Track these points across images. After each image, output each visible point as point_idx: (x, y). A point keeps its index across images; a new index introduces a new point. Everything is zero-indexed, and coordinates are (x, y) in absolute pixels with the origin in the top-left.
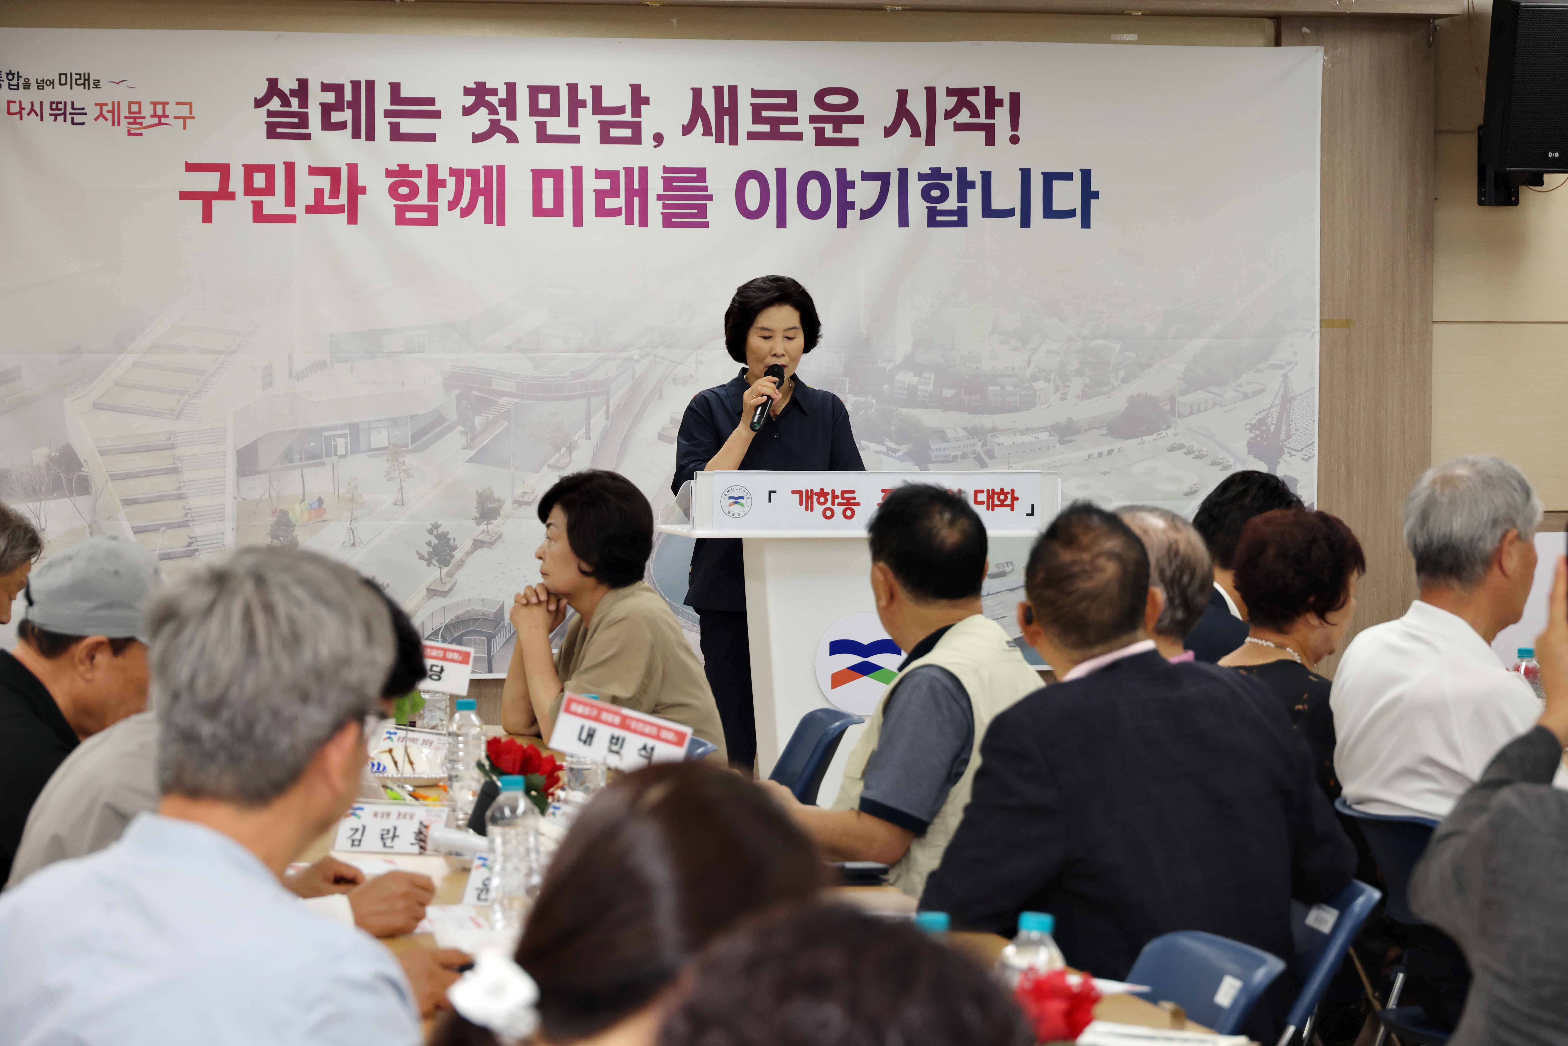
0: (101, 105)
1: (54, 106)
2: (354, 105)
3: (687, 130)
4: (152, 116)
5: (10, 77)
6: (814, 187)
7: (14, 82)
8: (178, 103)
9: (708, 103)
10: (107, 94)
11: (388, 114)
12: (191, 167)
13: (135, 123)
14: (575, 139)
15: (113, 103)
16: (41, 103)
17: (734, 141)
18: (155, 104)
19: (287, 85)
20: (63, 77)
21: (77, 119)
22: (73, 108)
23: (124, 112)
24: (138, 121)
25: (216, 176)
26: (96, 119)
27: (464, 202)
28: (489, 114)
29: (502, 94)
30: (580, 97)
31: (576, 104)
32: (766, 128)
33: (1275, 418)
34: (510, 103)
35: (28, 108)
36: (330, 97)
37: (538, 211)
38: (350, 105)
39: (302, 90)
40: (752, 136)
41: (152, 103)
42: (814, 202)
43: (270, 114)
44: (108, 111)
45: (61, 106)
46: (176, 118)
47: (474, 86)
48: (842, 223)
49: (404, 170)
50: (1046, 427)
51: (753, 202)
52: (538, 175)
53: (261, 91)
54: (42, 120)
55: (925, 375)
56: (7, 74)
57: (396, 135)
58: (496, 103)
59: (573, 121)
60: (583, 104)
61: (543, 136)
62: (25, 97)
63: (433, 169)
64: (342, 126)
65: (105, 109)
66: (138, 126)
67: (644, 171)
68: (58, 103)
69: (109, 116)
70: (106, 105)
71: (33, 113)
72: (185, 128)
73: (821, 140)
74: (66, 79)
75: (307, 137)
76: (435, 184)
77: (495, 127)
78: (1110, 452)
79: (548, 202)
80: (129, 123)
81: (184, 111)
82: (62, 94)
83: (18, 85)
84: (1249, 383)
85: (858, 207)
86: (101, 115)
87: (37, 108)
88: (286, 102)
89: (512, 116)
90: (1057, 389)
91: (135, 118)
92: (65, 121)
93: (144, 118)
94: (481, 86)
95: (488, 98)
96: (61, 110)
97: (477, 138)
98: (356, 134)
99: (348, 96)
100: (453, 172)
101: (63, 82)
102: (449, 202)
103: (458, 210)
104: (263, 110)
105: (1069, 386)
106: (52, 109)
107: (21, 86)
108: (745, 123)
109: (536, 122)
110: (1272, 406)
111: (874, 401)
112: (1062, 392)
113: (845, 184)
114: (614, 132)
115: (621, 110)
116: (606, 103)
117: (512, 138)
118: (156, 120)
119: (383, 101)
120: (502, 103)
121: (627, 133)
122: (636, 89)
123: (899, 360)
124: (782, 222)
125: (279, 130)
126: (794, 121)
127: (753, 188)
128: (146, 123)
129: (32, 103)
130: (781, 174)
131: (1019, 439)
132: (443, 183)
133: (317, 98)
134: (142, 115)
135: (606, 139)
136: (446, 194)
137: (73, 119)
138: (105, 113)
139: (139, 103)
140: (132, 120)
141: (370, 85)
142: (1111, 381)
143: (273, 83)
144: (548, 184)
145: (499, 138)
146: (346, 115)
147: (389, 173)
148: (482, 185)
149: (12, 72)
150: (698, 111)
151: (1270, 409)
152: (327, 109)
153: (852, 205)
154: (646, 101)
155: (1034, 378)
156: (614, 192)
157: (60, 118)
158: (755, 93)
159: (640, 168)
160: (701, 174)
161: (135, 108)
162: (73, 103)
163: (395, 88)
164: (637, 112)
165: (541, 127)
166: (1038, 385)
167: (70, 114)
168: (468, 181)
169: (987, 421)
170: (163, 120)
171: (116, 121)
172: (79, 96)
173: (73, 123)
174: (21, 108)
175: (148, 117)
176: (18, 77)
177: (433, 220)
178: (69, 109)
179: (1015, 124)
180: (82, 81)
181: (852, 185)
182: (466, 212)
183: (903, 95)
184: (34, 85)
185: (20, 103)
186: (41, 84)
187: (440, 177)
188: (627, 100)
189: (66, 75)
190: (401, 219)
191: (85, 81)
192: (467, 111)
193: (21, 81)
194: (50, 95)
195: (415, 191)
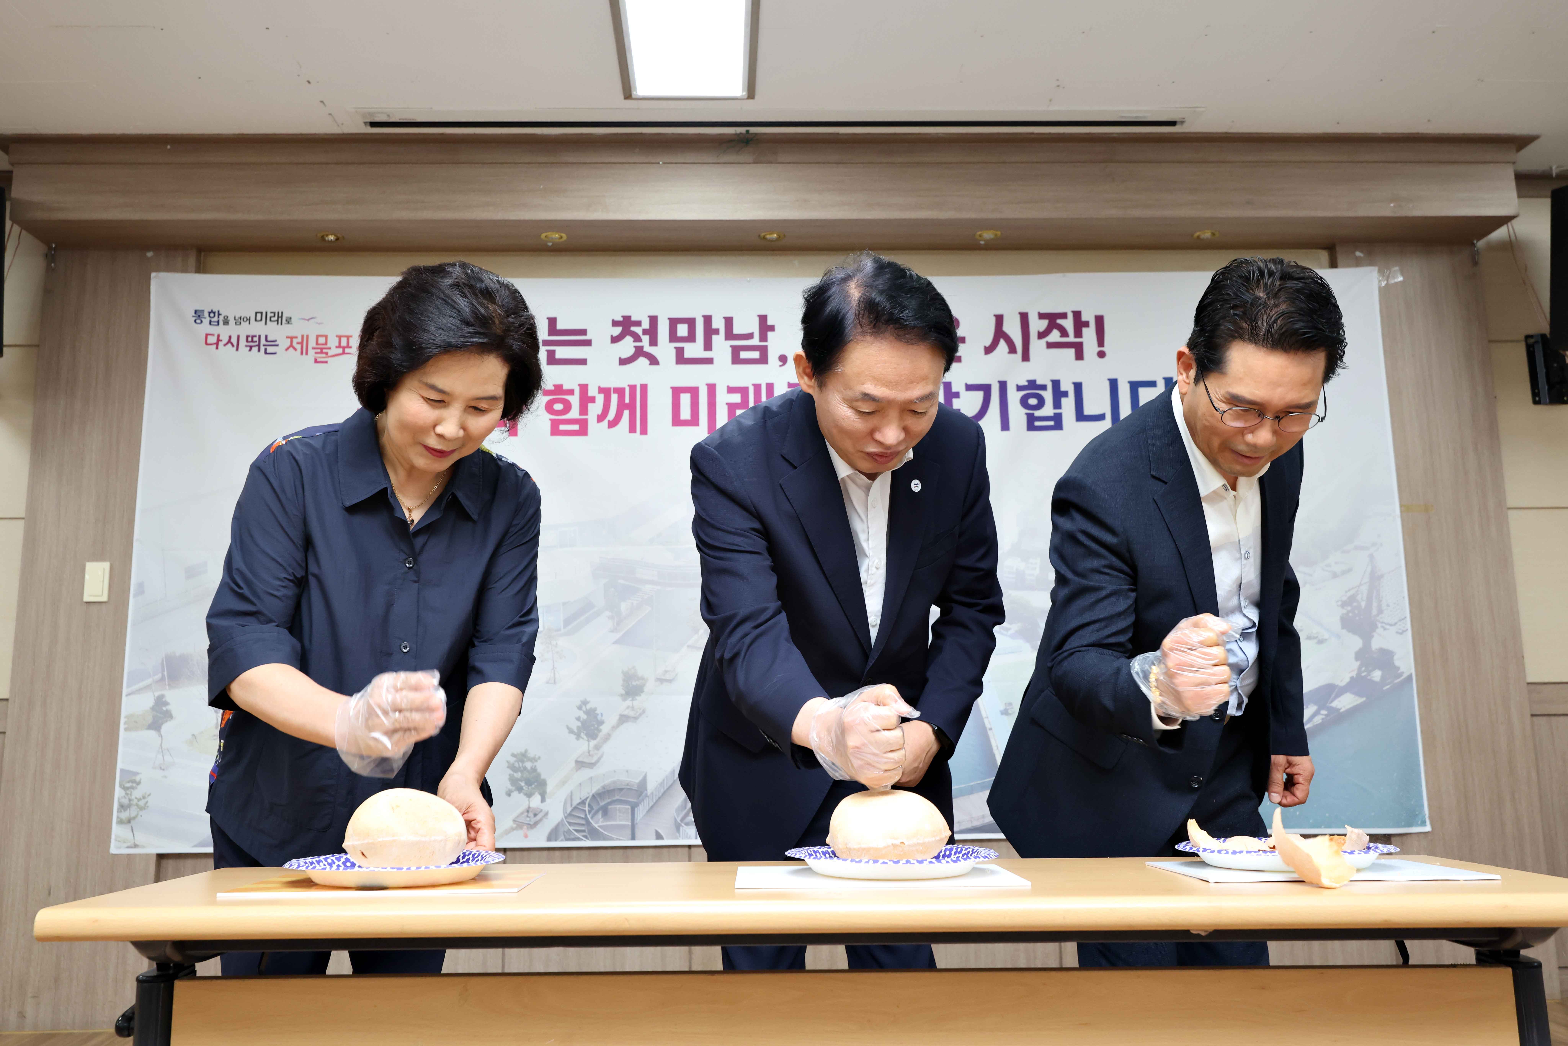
0: (292, 338)
1: (250, 339)
4: (337, 347)
5: (212, 315)
7: (215, 319)
10: (297, 329)
13: (322, 352)
14: (709, 361)
15: (303, 337)
16: (238, 337)
18: (340, 337)
20: (259, 315)
21: (270, 349)
22: (266, 340)
23: (312, 343)
24: (324, 351)
26: (287, 350)
27: (611, 416)
28: (634, 341)
29: (646, 325)
30: (714, 326)
31: (710, 332)
33: (1365, 594)
34: (652, 333)
35: (225, 340)
37: (676, 419)
41: (337, 336)
44: (298, 343)
45: (256, 339)
47: (621, 319)
49: (558, 390)
52: (677, 392)
54: (237, 349)
55: (1031, 560)
56: (209, 313)
57: (552, 360)
58: (640, 333)
59: (708, 346)
60: (717, 332)
61: (681, 358)
62: (224, 332)
63: (584, 388)
65: (295, 341)
66: (324, 355)
67: (770, 387)
68: (253, 337)
69: (298, 347)
70: (296, 337)
71: (230, 345)
74: (261, 317)
76: (586, 400)
77: (639, 352)
79: (685, 414)
80: (316, 353)
82: (257, 329)
83: (218, 321)
84: (1337, 563)
86: (291, 346)
87: (234, 340)
89: (654, 342)
91: (322, 349)
92: (259, 350)
93: (330, 348)
94: (627, 318)
95: (633, 329)
96: (256, 342)
97: (623, 362)
100: (601, 390)
101: (259, 318)
102: (598, 416)
103: (605, 423)
106: (247, 341)
107: (221, 323)
109: (675, 348)
110: (1361, 585)
114: (744, 355)
115: (750, 336)
116: (736, 330)
117: (654, 361)
118: (340, 351)
120: (645, 332)
121: (756, 355)
122: (763, 319)
123: (1007, 547)
128: (331, 353)
129: (230, 337)
132: (593, 400)
134: (328, 346)
135: (736, 360)
136: (595, 409)
137: (266, 350)
138: (294, 344)
139: (326, 336)
140: (319, 351)
144: (685, 399)
145: (642, 361)
148: (627, 400)
149: (214, 311)
151: (1359, 587)
154: (772, 328)
157: (255, 349)
159: (767, 384)
161: (322, 340)
162: (266, 337)
163: (554, 321)
164: (763, 338)
165: (680, 352)
167: (264, 345)
168: (614, 398)
170: (347, 350)
171: (304, 351)
172: (272, 330)
173: (266, 353)
174: (218, 340)
175: (333, 348)
176: (219, 315)
177: (583, 431)
178: (263, 342)
179: (1101, 341)
180: (276, 318)
181: (957, 395)
182: (613, 424)
183: (999, 319)
184: (232, 322)
185: (219, 336)
186: (239, 321)
187: (590, 394)
188: (755, 328)
189: (262, 313)
190: (555, 431)
191: (279, 318)
192: (615, 340)
193: (221, 318)
194: (245, 330)
195: (568, 407)
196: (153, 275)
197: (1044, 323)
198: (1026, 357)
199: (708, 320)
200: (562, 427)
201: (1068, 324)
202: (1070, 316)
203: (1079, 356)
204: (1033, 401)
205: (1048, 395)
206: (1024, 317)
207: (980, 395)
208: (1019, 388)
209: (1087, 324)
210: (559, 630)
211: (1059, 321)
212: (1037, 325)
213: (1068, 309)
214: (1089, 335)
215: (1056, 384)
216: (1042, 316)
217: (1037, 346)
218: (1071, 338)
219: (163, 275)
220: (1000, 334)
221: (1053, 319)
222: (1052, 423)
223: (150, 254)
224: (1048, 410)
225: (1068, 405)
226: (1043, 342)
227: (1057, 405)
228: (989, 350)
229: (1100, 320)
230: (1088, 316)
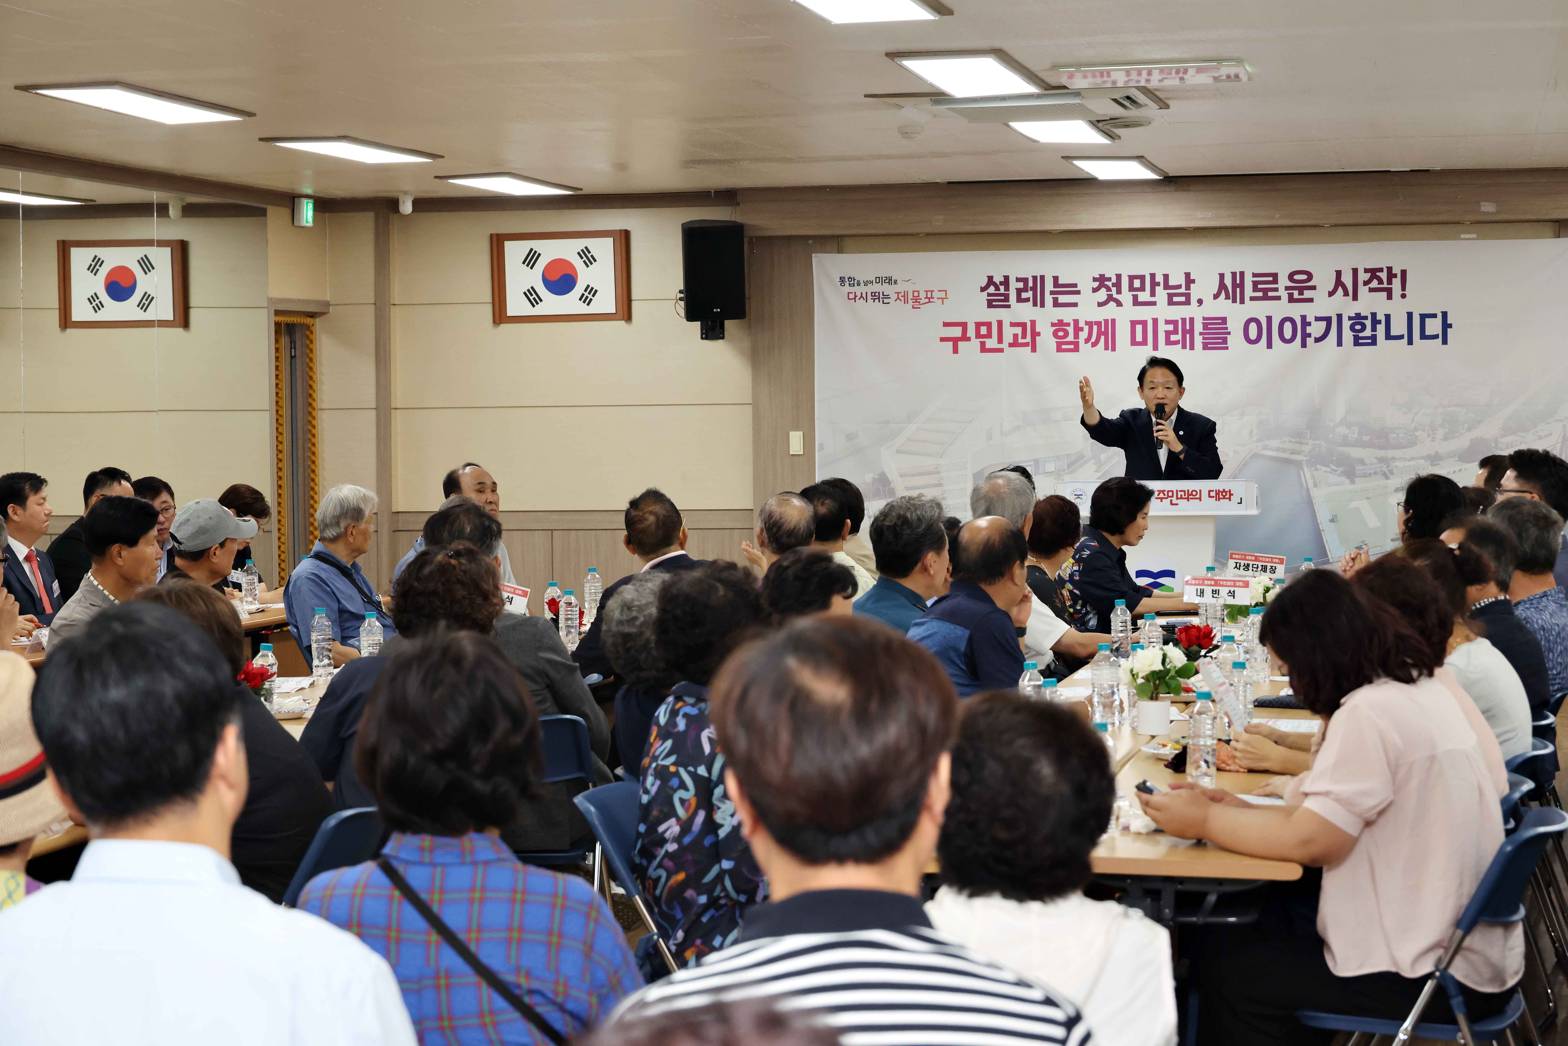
0: (898, 293)
1: (873, 294)
2: (1034, 289)
3: (1216, 297)
4: (925, 298)
5: (850, 280)
6: (1288, 326)
7: (852, 282)
8: (939, 291)
9: (1228, 281)
10: (901, 287)
11: (1052, 293)
12: (946, 325)
13: (916, 302)
14: (1154, 304)
15: (904, 292)
16: (866, 293)
17: (1242, 302)
18: (927, 292)
19: (998, 279)
20: (878, 279)
21: (886, 301)
22: (883, 295)
23: (910, 296)
24: (918, 301)
25: (960, 328)
26: (895, 301)
27: (1093, 339)
28: (1107, 291)
29: (1114, 280)
30: (1157, 280)
31: (1154, 284)
32: (1260, 294)
33: (1558, 449)
34: (1118, 285)
35: (859, 296)
36: (1021, 285)
37: (1134, 342)
38: (1031, 289)
39: (1006, 282)
40: (1252, 299)
41: (925, 291)
42: (1288, 334)
43: (989, 295)
44: (902, 296)
45: (877, 294)
46: (938, 298)
47: (1099, 277)
48: (1304, 345)
49: (1061, 323)
50: (1422, 457)
51: (1253, 335)
52: (1134, 324)
53: (984, 283)
54: (867, 302)
55: (1352, 429)
56: (848, 278)
57: (1056, 304)
58: (1111, 286)
59: (1153, 294)
60: (1158, 284)
61: (1136, 302)
62: (858, 290)
63: (1076, 322)
64: (1027, 300)
65: (900, 295)
66: (918, 304)
67: (1192, 320)
68: (875, 293)
69: (902, 299)
70: (901, 293)
71: (862, 299)
72: (943, 304)
73: (1291, 299)
74: (879, 280)
75: (1009, 306)
76: (1078, 329)
77: (1110, 298)
78: (1460, 470)
79: (1139, 338)
80: (913, 302)
81: (943, 295)
82: (877, 288)
83: (854, 284)
84: (1542, 430)
85: (1313, 336)
86: (898, 298)
87: (864, 296)
88: (997, 289)
89: (1119, 292)
90: (1429, 435)
91: (916, 300)
92: (879, 302)
93: (921, 299)
94: (1102, 276)
95: (1106, 283)
96: (877, 296)
97: (1100, 305)
98: (1035, 304)
99: (1031, 284)
100: (1087, 323)
101: (878, 281)
102: (1085, 339)
103: (1090, 343)
104: (985, 293)
105: (1435, 434)
106: (872, 296)
107: (856, 284)
108: (1249, 291)
109: (1133, 295)
110: (1557, 443)
111: (1324, 443)
112: (1432, 436)
113: (1305, 323)
114: (1175, 299)
115: (1179, 287)
116: (1171, 283)
117: (1119, 304)
118: (927, 300)
119: (1049, 286)
120: (1114, 285)
121: (1183, 299)
122: (1187, 275)
123: (1338, 420)
124: (1269, 345)
125: (994, 303)
126: (1276, 290)
127: (1253, 327)
128: (922, 302)
129: (862, 293)
130: (1269, 319)
131: (1408, 463)
132: (1082, 329)
133: (1014, 285)
134: (920, 297)
135: (1171, 303)
136: (1083, 335)
137: (883, 301)
138: (900, 297)
139: (918, 292)
141: (1042, 277)
142: (1460, 430)
143: (990, 278)
144: (1139, 328)
145: (1112, 304)
146: (1029, 294)
147: (1053, 325)
148: (1103, 330)
149: (851, 277)
150: (1222, 286)
151: (1555, 445)
152: (1019, 291)
153: (1309, 335)
154: (1193, 281)
155: (1416, 429)
156: (1175, 332)
157: (877, 301)
158: (1255, 275)
159: (1190, 318)
160: (1224, 320)
161: (916, 294)
162: (883, 292)
163: (1056, 279)
164: (1188, 287)
165: (1135, 298)
166: (1418, 433)
167: (882, 298)
168: (1095, 328)
169: (1390, 453)
170: (931, 300)
171: (906, 302)
172: (886, 289)
173: (883, 303)
174: (856, 296)
175: (923, 298)
176: (854, 280)
177: (1076, 349)
178: (881, 296)
179: (1404, 288)
180: (888, 281)
181: (1309, 324)
182: (1094, 345)
183: (1339, 273)
184: (862, 284)
185: (855, 293)
186: (866, 284)
187: (1080, 326)
188: (1182, 281)
189: (879, 278)
190: (1059, 349)
191: (890, 280)
192: (1095, 290)
193: (856, 281)
194: (871, 288)
195: (1066, 334)
196: (813, 255)
197: (1368, 275)
198: (1355, 298)
199: (1153, 276)
200: (1064, 347)
201: (1384, 275)
202: (1385, 270)
203: (1390, 297)
204: (1358, 327)
205: (1368, 323)
206: (1355, 271)
207: (1324, 323)
208: (1350, 318)
209: (1395, 276)
210: (1065, 470)
211: (1377, 274)
212: (1363, 276)
213: (1384, 266)
214: (1397, 283)
215: (1374, 315)
216: (1366, 271)
217: (1363, 290)
218: (1385, 285)
219: (819, 255)
220: (1339, 283)
221: (1373, 273)
222: (1370, 341)
223: (810, 242)
224: (1368, 332)
225: (1381, 328)
226: (1367, 287)
227: (1374, 329)
228: (1331, 294)
229: (1404, 273)
230: (1396, 270)
